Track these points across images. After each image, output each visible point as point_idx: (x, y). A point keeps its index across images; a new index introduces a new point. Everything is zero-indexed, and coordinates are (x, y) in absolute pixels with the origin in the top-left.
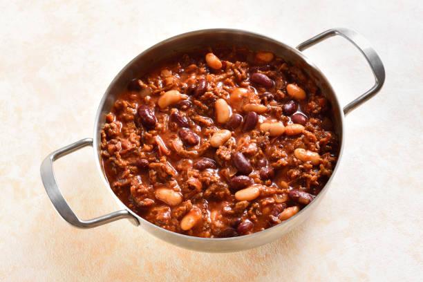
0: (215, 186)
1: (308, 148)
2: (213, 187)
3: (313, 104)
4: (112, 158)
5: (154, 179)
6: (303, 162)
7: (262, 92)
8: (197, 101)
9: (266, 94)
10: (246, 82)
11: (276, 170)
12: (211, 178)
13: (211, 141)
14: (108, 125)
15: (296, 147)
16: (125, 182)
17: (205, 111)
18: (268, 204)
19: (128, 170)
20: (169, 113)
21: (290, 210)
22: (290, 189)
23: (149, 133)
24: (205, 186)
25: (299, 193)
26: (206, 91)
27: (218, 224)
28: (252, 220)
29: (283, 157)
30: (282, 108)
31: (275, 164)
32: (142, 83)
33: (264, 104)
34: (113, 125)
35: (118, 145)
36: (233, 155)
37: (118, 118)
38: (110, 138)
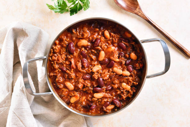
0: (88, 89)
1: (128, 84)
2: (87, 89)
3: (137, 65)
4: (52, 63)
5: (66, 77)
6: (124, 89)
7: (121, 51)
8: (93, 51)
9: (122, 53)
10: (116, 45)
11: (112, 88)
12: (87, 85)
13: (93, 70)
14: (54, 48)
15: (124, 82)
16: (55, 74)
17: (95, 53)
18: (104, 101)
19: (57, 71)
20: (81, 49)
21: (111, 107)
22: (115, 98)
23: (70, 56)
24: (84, 87)
25: (117, 101)
26: (98, 46)
27: (84, 103)
28: (96, 105)
29: (117, 83)
30: (126, 61)
31: (113, 86)
32: (74, 31)
33: (119, 58)
34: (57, 48)
35: (56, 59)
36: (99, 78)
37: (59, 44)
38: (54, 53)
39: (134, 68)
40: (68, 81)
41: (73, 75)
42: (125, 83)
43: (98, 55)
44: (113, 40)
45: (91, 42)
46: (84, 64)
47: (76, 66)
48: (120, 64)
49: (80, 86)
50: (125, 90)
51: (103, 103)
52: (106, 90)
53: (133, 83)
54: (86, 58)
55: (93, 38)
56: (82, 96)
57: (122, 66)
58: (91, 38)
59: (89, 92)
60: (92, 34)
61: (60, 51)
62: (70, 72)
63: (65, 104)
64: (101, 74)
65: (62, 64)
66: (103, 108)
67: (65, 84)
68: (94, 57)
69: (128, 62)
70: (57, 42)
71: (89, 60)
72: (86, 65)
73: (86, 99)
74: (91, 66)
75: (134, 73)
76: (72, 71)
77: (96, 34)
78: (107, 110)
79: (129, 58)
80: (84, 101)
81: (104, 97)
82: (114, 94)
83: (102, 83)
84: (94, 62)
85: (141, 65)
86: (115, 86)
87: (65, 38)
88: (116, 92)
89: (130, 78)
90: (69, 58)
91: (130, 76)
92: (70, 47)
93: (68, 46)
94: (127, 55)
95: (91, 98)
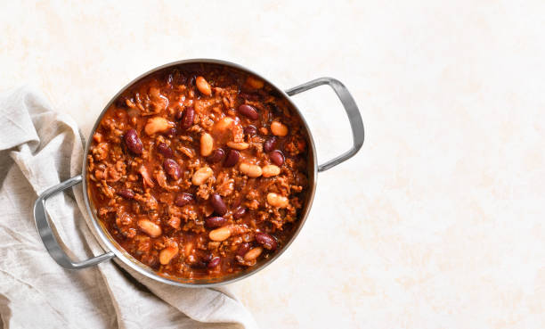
0: (193, 225)
1: (280, 193)
2: (190, 225)
3: (292, 145)
4: (98, 185)
5: (137, 211)
6: (273, 207)
7: (247, 123)
8: (184, 138)
9: (251, 128)
10: (232, 112)
11: (248, 210)
12: (189, 216)
13: (193, 180)
14: (95, 151)
15: (270, 191)
16: (112, 209)
17: (190, 142)
18: (237, 244)
19: (114, 201)
20: (155, 141)
21: (254, 254)
22: (258, 231)
23: (135, 161)
24: (183, 222)
25: (266, 238)
26: (193, 124)
27: (192, 259)
28: (221, 256)
29: (256, 198)
30: (264, 144)
31: (248, 205)
32: (130, 103)
33: (246, 139)
34: (101, 151)
35: (105, 174)
36: (211, 196)
37: (105, 139)
38: (97, 162)
39: (287, 154)
40: (144, 218)
41: (152, 202)
42: (273, 192)
43: (197, 145)
44: (222, 102)
45: (176, 118)
46: (171, 173)
47: (154, 180)
48: (253, 152)
49: (174, 222)
50: (278, 208)
51: (234, 247)
52: (235, 218)
53: (291, 189)
54: (172, 156)
55: (177, 109)
56: (185, 243)
57: (258, 158)
58: (172, 111)
59: (198, 232)
60: (174, 101)
61: (110, 155)
62: (144, 197)
63: (150, 270)
64: (215, 185)
65: (121, 184)
66: (236, 260)
67: (139, 225)
68: (188, 152)
69: (268, 145)
70: (98, 136)
71: (181, 161)
72: (177, 173)
73: (193, 248)
74: (188, 173)
75: (289, 166)
76: (148, 194)
77: (183, 98)
78: (246, 261)
79: (270, 135)
80: (191, 253)
81: (235, 235)
82: (254, 222)
83: (222, 204)
84: (193, 162)
85: (300, 145)
86: (252, 206)
87: (112, 124)
88: (258, 217)
89: (283, 180)
90: (135, 167)
91: (281, 175)
92: (131, 142)
93: (125, 141)
94: (264, 130)
95: (203, 243)
